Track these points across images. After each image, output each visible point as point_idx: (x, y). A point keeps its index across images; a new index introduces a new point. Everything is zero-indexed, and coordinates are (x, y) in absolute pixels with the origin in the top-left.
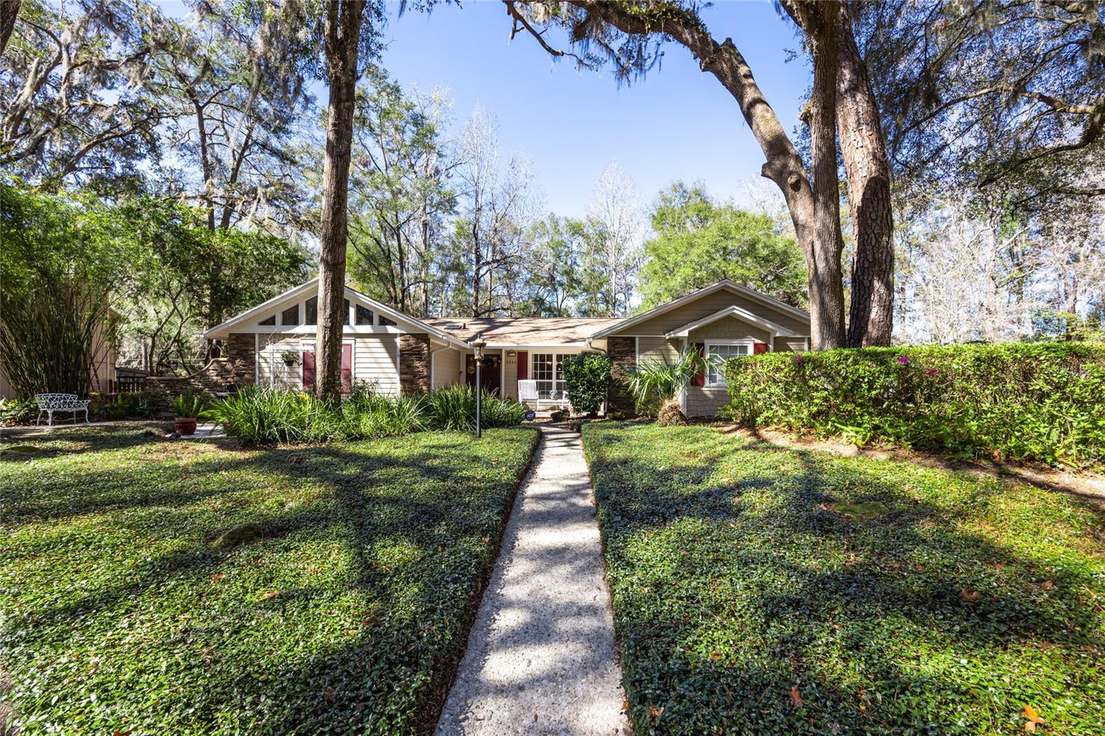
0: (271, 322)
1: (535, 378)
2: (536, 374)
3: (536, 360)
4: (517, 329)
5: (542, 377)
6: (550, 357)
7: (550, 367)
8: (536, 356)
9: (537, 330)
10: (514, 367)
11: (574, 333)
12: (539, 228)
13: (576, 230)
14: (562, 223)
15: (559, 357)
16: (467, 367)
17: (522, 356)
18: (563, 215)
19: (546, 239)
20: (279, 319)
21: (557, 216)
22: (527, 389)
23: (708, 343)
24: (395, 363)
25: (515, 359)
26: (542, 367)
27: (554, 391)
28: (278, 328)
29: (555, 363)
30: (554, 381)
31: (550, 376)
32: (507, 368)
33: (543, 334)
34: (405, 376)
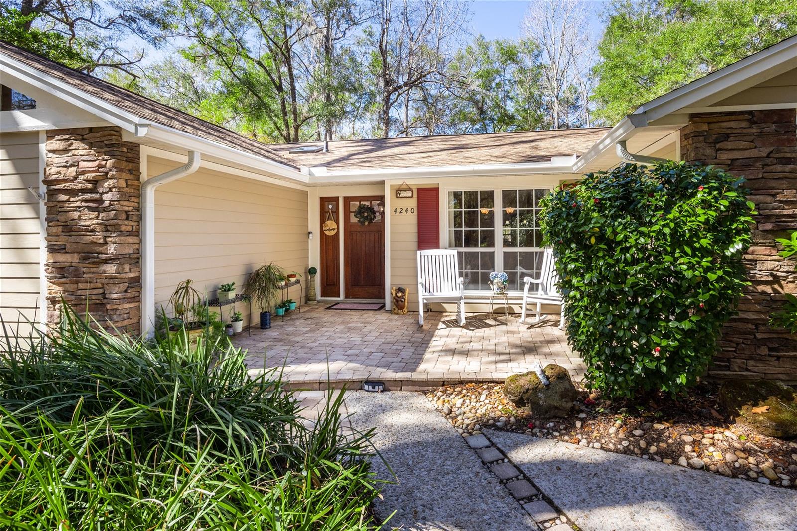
1: (456, 244)
2: (458, 235)
3: (458, 204)
4: (422, 149)
5: (470, 240)
6: (488, 197)
7: (489, 220)
8: (457, 195)
10: (410, 222)
11: (537, 148)
13: (510, 56)
14: (493, 48)
15: (509, 198)
16: (322, 222)
17: (427, 196)
21: (487, 40)
24: (37, 211)
25: (413, 203)
26: (471, 219)
27: (498, 274)
29: (498, 209)
30: (499, 250)
31: (488, 239)
32: (395, 225)
33: (472, 153)
34: (64, 259)
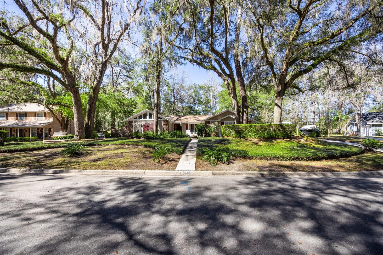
0: (136, 118)
1: (190, 129)
4: (185, 118)
7: (193, 127)
8: (190, 124)
9: (190, 118)
10: (185, 127)
11: (198, 119)
12: (191, 88)
13: (201, 88)
14: (197, 86)
15: (195, 125)
16: (174, 127)
17: (187, 125)
18: (198, 84)
19: (193, 90)
20: (138, 118)
21: (196, 84)
22: (188, 132)
23: (224, 122)
24: (161, 126)
25: (185, 125)
26: (191, 127)
27: (194, 132)
28: (138, 120)
30: (194, 130)
31: (193, 129)
32: (184, 128)
33: (191, 119)
